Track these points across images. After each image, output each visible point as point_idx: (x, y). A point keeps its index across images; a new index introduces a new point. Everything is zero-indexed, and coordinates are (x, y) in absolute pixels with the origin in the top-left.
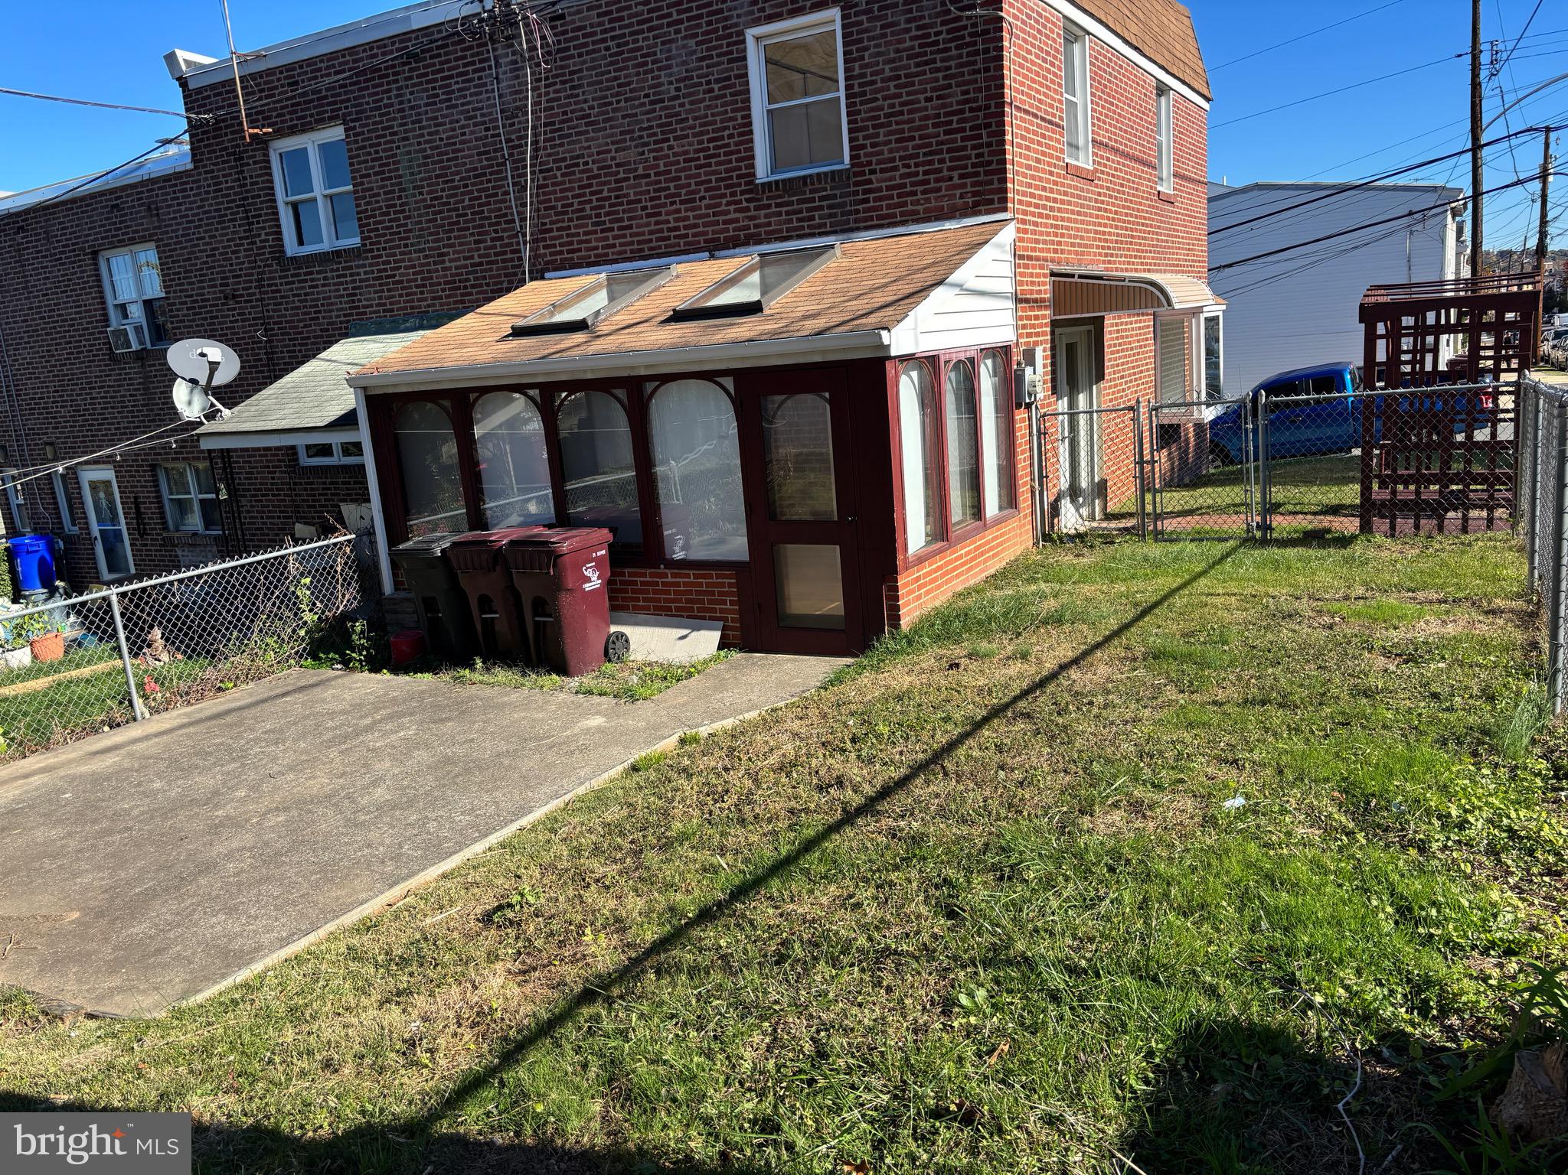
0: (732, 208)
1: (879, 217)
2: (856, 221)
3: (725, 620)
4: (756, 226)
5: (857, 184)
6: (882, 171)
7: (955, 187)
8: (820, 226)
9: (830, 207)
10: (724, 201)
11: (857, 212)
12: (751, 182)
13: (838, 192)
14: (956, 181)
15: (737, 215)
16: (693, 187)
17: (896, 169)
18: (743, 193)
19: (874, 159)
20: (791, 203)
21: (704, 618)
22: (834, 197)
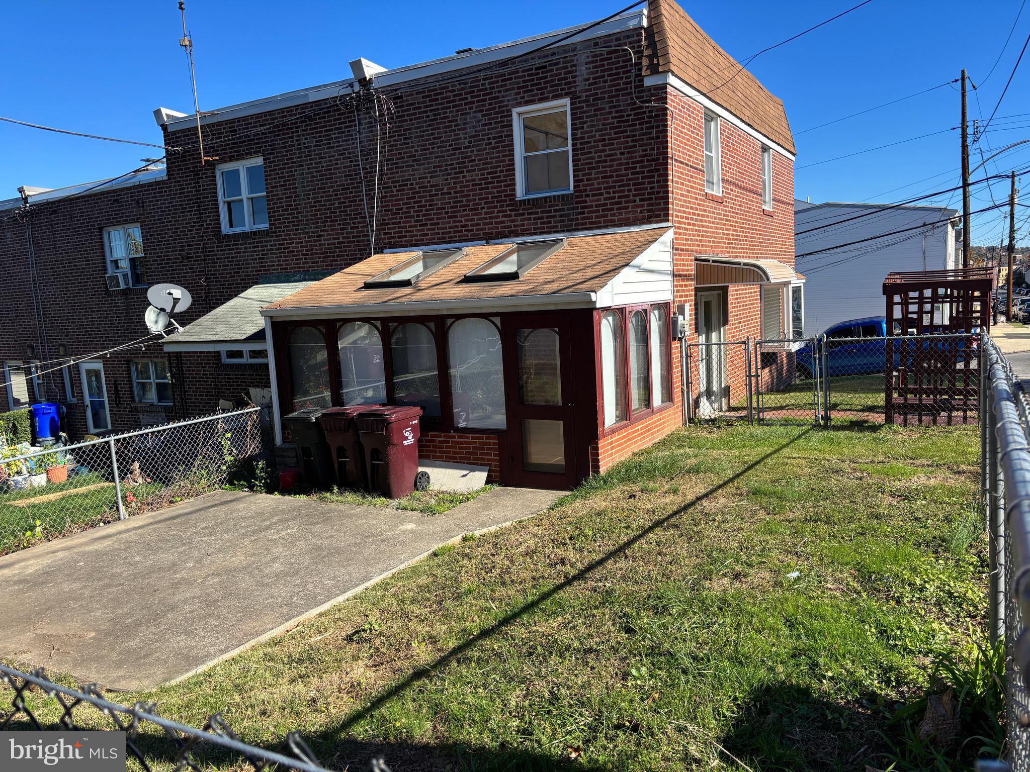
0: (501, 214)
1: (591, 223)
2: (576, 225)
3: (490, 465)
4: (515, 226)
5: (577, 203)
6: (593, 195)
7: (637, 206)
8: (554, 227)
9: (561, 216)
10: (496, 210)
11: (577, 219)
12: (513, 200)
13: (566, 207)
14: (638, 202)
15: (504, 219)
16: (477, 201)
17: (601, 194)
18: (507, 206)
19: (588, 188)
20: (537, 213)
21: (477, 464)
22: (563, 210)
